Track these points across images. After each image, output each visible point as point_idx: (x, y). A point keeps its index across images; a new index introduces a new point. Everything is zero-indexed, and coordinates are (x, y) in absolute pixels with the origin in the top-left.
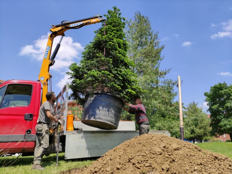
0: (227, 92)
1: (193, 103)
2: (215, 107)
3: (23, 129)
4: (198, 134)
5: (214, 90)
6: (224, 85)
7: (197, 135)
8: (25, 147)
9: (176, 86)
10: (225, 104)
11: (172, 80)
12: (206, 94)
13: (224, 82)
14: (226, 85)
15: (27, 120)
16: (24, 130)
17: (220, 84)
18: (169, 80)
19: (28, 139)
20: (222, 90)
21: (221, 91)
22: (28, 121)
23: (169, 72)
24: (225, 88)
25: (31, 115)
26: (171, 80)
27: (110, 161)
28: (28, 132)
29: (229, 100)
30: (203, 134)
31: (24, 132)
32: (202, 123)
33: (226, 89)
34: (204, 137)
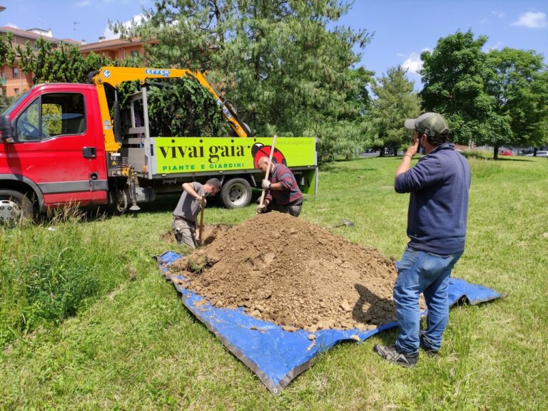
0: (468, 55)
1: (397, 69)
2: (434, 88)
3: (84, 173)
4: (392, 139)
5: (443, 48)
6: (466, 36)
7: (391, 141)
8: (93, 199)
9: (360, 44)
10: (456, 82)
11: (351, 30)
12: (424, 57)
13: (469, 31)
14: (470, 37)
15: (87, 158)
16: (87, 174)
17: (459, 36)
18: (346, 29)
19: (96, 188)
20: (459, 49)
21: (456, 53)
22: (90, 160)
23: (347, 12)
24: (467, 44)
25: (92, 149)
26: (349, 29)
27: (233, 241)
28: (94, 177)
29: (466, 73)
30: (403, 138)
31: (87, 177)
32: (405, 115)
33: (468, 47)
34: (402, 145)
